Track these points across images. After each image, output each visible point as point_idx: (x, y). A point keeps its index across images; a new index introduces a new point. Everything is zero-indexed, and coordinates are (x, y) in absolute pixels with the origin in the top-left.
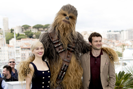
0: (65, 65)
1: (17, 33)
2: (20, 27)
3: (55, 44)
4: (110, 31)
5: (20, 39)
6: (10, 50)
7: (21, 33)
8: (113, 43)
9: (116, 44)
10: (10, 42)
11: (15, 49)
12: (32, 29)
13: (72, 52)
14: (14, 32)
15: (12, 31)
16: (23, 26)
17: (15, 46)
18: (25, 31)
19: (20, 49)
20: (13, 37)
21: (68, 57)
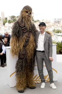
0: (28, 39)
1: (9, 20)
2: (10, 17)
3: (22, 27)
4: (56, 19)
5: (10, 23)
6: (5, 28)
7: (11, 20)
8: (57, 25)
9: (58, 26)
10: (5, 24)
11: (8, 28)
12: (16, 18)
13: (31, 32)
14: (7, 19)
15: (6, 18)
16: (12, 16)
17: (8, 26)
18: (13, 19)
19: (10, 28)
20: (7, 22)
21: (29, 35)
